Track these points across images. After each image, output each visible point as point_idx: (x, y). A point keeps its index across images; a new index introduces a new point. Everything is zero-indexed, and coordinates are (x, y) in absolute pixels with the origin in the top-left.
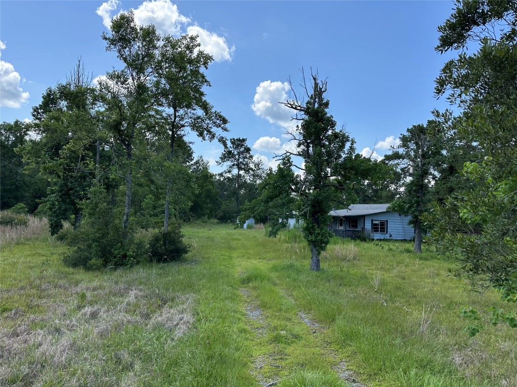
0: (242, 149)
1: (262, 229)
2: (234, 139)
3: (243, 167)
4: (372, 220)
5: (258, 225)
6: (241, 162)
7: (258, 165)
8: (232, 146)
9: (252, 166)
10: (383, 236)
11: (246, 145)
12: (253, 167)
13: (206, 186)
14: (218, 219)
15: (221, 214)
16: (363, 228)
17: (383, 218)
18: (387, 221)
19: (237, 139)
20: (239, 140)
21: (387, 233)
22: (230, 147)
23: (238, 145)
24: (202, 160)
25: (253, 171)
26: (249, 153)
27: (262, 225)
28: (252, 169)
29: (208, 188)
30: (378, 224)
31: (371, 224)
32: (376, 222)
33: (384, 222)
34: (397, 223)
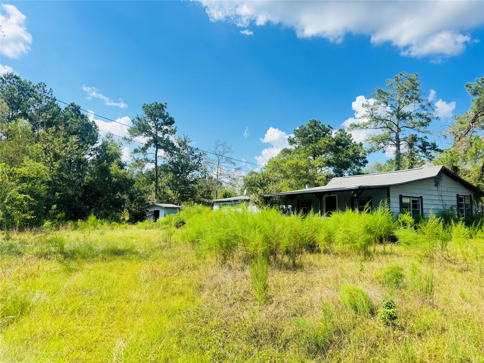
3: (163, 146)
4: (401, 197)
6: (160, 138)
17: (416, 193)
30: (410, 205)
31: (399, 203)
32: (406, 201)
33: (417, 199)
34: (435, 202)
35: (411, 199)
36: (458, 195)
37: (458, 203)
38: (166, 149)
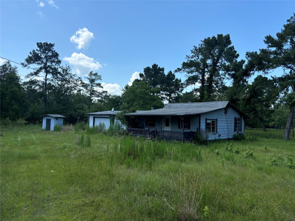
0: (50, 54)
1: (71, 130)
2: (41, 43)
3: (51, 71)
4: (206, 119)
5: (67, 127)
6: (49, 66)
7: (66, 70)
8: (38, 49)
9: (60, 70)
10: (214, 136)
11: (54, 50)
12: (62, 72)
13: (11, 88)
14: (26, 120)
15: (29, 115)
16: (199, 129)
17: (214, 117)
18: (217, 119)
19: (44, 43)
20: (46, 44)
21: (217, 133)
22: (37, 50)
23: (46, 49)
24: (10, 65)
25: (62, 75)
26: (57, 58)
27: (71, 127)
28: (59, 73)
29: (13, 89)
30: (211, 124)
31: (205, 123)
32: (209, 121)
33: (214, 121)
34: (223, 122)
35: (212, 120)
36: (235, 117)
37: (235, 122)
38: (53, 74)
